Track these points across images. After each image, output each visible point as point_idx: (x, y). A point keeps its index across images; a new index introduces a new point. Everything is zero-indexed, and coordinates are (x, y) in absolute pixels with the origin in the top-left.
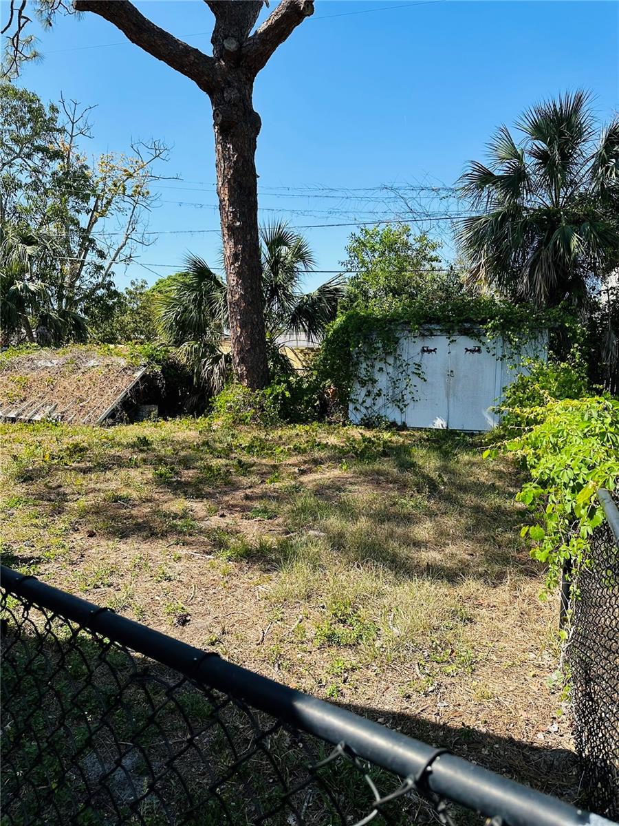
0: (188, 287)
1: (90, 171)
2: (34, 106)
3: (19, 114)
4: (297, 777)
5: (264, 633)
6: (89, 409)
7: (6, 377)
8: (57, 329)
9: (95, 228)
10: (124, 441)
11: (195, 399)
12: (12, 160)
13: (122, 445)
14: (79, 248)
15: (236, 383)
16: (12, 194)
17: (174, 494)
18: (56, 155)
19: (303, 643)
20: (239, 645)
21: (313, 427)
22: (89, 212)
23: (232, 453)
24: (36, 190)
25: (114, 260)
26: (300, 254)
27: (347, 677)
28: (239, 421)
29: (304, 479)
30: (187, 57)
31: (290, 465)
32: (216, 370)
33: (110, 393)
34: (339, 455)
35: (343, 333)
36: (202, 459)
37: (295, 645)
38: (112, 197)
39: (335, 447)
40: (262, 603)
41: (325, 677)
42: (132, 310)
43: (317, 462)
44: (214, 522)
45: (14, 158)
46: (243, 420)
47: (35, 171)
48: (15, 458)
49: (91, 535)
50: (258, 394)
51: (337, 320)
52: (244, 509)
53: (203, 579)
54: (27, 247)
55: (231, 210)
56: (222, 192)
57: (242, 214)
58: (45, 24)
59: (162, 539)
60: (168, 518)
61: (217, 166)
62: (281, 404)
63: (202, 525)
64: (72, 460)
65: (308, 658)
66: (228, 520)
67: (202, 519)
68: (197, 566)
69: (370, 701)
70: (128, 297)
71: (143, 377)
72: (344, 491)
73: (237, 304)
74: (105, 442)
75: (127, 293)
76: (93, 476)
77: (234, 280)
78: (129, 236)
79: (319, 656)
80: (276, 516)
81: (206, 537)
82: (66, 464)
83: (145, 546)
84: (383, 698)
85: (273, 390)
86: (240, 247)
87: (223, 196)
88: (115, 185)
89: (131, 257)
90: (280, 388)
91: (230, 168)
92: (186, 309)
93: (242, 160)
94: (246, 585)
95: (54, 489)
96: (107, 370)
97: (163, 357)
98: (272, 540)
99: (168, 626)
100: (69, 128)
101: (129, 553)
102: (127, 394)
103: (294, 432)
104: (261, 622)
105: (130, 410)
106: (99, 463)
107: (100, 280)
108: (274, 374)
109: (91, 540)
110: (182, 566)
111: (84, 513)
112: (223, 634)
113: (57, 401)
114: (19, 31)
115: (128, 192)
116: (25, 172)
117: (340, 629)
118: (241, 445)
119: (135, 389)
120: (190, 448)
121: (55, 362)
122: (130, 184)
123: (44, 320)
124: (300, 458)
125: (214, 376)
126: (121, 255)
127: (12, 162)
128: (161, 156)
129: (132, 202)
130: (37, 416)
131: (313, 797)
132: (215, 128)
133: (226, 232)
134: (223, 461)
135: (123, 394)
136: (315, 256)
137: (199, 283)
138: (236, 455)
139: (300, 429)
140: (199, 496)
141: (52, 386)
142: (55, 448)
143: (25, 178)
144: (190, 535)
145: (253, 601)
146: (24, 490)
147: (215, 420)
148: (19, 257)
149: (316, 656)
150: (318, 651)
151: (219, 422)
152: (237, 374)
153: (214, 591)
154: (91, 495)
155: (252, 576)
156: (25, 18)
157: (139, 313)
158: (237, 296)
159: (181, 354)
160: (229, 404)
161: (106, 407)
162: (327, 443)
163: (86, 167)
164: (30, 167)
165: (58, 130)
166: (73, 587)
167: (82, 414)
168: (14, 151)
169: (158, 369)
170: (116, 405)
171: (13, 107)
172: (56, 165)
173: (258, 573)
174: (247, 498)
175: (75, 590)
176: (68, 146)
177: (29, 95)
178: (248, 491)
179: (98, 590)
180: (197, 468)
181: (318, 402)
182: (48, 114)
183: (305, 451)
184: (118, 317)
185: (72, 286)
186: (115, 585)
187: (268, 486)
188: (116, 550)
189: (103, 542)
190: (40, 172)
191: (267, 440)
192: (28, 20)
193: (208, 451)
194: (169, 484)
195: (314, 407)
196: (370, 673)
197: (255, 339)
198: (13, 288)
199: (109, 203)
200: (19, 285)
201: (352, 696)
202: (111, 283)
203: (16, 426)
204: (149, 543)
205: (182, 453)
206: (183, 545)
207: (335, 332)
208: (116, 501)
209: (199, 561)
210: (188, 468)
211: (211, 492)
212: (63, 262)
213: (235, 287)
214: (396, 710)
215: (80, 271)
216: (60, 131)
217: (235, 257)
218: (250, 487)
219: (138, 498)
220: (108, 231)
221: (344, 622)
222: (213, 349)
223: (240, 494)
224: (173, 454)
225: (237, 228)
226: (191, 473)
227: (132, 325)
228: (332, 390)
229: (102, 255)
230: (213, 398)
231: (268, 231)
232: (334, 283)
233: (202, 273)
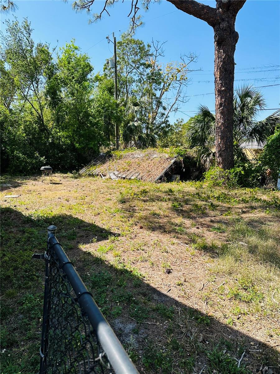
0: (199, 121)
1: (162, 71)
2: (141, 46)
3: (135, 50)
4: (201, 357)
5: (204, 286)
6: (152, 175)
7: (123, 161)
8: (144, 141)
9: (163, 97)
10: (163, 190)
11: (197, 173)
12: (132, 70)
13: (162, 191)
14: (156, 106)
15: (216, 166)
16: (131, 85)
17: (178, 215)
18: (149, 66)
19: (222, 295)
20: (191, 288)
21: (255, 190)
22: (160, 90)
23: (209, 199)
24: (140, 82)
25: (170, 111)
26: (258, 101)
27: (240, 317)
28: (216, 185)
29: (244, 216)
30: (203, 10)
31: (238, 208)
32: (208, 160)
33: (160, 169)
34: (266, 206)
35: (277, 141)
36: (194, 201)
37: (217, 295)
38: (171, 82)
39: (265, 201)
40: (207, 272)
41: (229, 314)
42: (176, 133)
43: (253, 208)
44: (193, 230)
45: (133, 69)
46: (218, 184)
47: (140, 74)
48: (121, 193)
49: (141, 228)
50: (227, 172)
51: (274, 134)
52: (209, 226)
53: (182, 255)
54: (135, 107)
55: (220, 82)
56: (216, 74)
57: (226, 84)
58: (146, 9)
59: (168, 234)
60: (173, 225)
61: (215, 61)
62: (239, 177)
63: (188, 231)
64: (142, 196)
65: (222, 303)
66: (200, 230)
67: (188, 228)
68: (181, 248)
69: (249, 332)
70: (175, 127)
71: (175, 163)
72: (265, 224)
73: (220, 128)
74: (155, 190)
75: (174, 125)
76: (148, 203)
77: (219, 116)
78: (177, 99)
79: (228, 303)
80: (224, 232)
81: (187, 236)
82: (139, 198)
83: (161, 236)
84: (257, 332)
85: (235, 170)
86: (223, 100)
87: (217, 76)
88: (173, 77)
89: (177, 108)
90: (238, 170)
91: (221, 62)
92: (197, 131)
93: (227, 57)
94: (201, 262)
95: (132, 207)
96: (160, 159)
97: (184, 153)
98: (219, 244)
99: (162, 272)
100: (155, 53)
101: (154, 238)
102: (167, 170)
103: (244, 192)
104: (204, 280)
105: (168, 177)
106: (151, 198)
107: (163, 120)
108: (236, 162)
109: (141, 230)
110: (174, 248)
111: (141, 218)
112: (185, 281)
113: (140, 171)
114: (135, 14)
115: (178, 79)
116: (137, 75)
117: (243, 293)
118: (214, 196)
119: (171, 168)
120: (190, 195)
121: (141, 155)
122: (179, 76)
123: (140, 138)
124: (244, 205)
125: (207, 163)
126: (173, 108)
127: (132, 71)
128: (194, 60)
129: (179, 83)
130: (132, 177)
131: (206, 369)
132: (215, 43)
133: (217, 93)
134: (204, 203)
135: (166, 169)
136: (266, 102)
137: (204, 119)
138: (211, 201)
139: (248, 190)
140: (189, 217)
141: (139, 165)
142: (136, 190)
143: (136, 78)
144: (181, 234)
145: (202, 270)
146: (121, 207)
147: (205, 183)
148: (132, 112)
149: (227, 302)
150: (229, 301)
151: (206, 184)
152: (217, 162)
153: (185, 261)
154: (146, 211)
155: (205, 258)
156: (137, 8)
157: (179, 134)
158: (220, 124)
159: (192, 152)
160: (212, 176)
161: (158, 174)
162: (261, 199)
163: (160, 70)
164: (138, 72)
165: (150, 55)
166: (129, 248)
167: (149, 177)
168: (133, 66)
169: (182, 159)
170: (162, 174)
171: (133, 48)
172: (149, 70)
173: (208, 258)
174: (212, 221)
175: (129, 250)
176: (154, 61)
177: (140, 41)
178: (213, 219)
179: (138, 251)
180: (191, 205)
181: (260, 177)
182: (147, 49)
183: (248, 202)
184: (170, 136)
185: (152, 123)
186: (145, 250)
187: (224, 217)
188: (149, 236)
189: (145, 232)
190: (142, 74)
191: (229, 195)
192: (138, 8)
193: (198, 197)
194: (177, 210)
195: (257, 179)
196: (252, 318)
197: (227, 145)
198: (129, 125)
199: (169, 85)
200: (131, 123)
201: (240, 327)
202: (167, 121)
203: (125, 181)
204: (163, 235)
205: (186, 198)
206: (177, 238)
207: (273, 141)
208: (154, 215)
209: (182, 247)
210: (187, 204)
211: (195, 216)
212: (149, 113)
213: (219, 120)
214: (262, 341)
215: (156, 116)
216: (151, 55)
217: (221, 105)
218: (214, 216)
219: (163, 215)
220: (168, 98)
221: (246, 290)
222: (207, 150)
223: (208, 219)
224: (182, 197)
225: (223, 91)
226: (188, 206)
227: (175, 139)
228: (269, 171)
229: (164, 109)
230: (205, 173)
231: (240, 91)
232: (276, 115)
233: (206, 113)
